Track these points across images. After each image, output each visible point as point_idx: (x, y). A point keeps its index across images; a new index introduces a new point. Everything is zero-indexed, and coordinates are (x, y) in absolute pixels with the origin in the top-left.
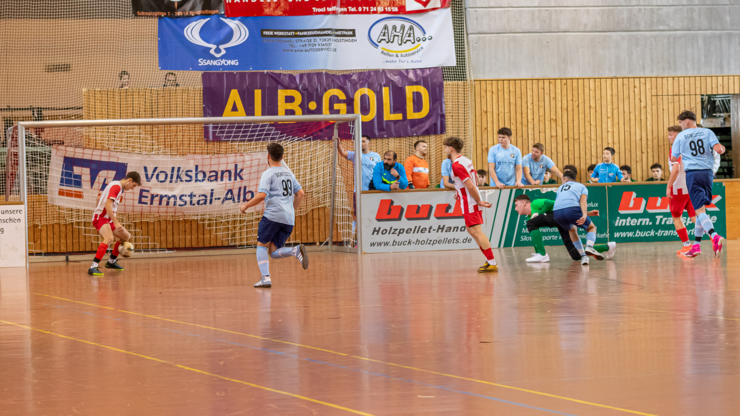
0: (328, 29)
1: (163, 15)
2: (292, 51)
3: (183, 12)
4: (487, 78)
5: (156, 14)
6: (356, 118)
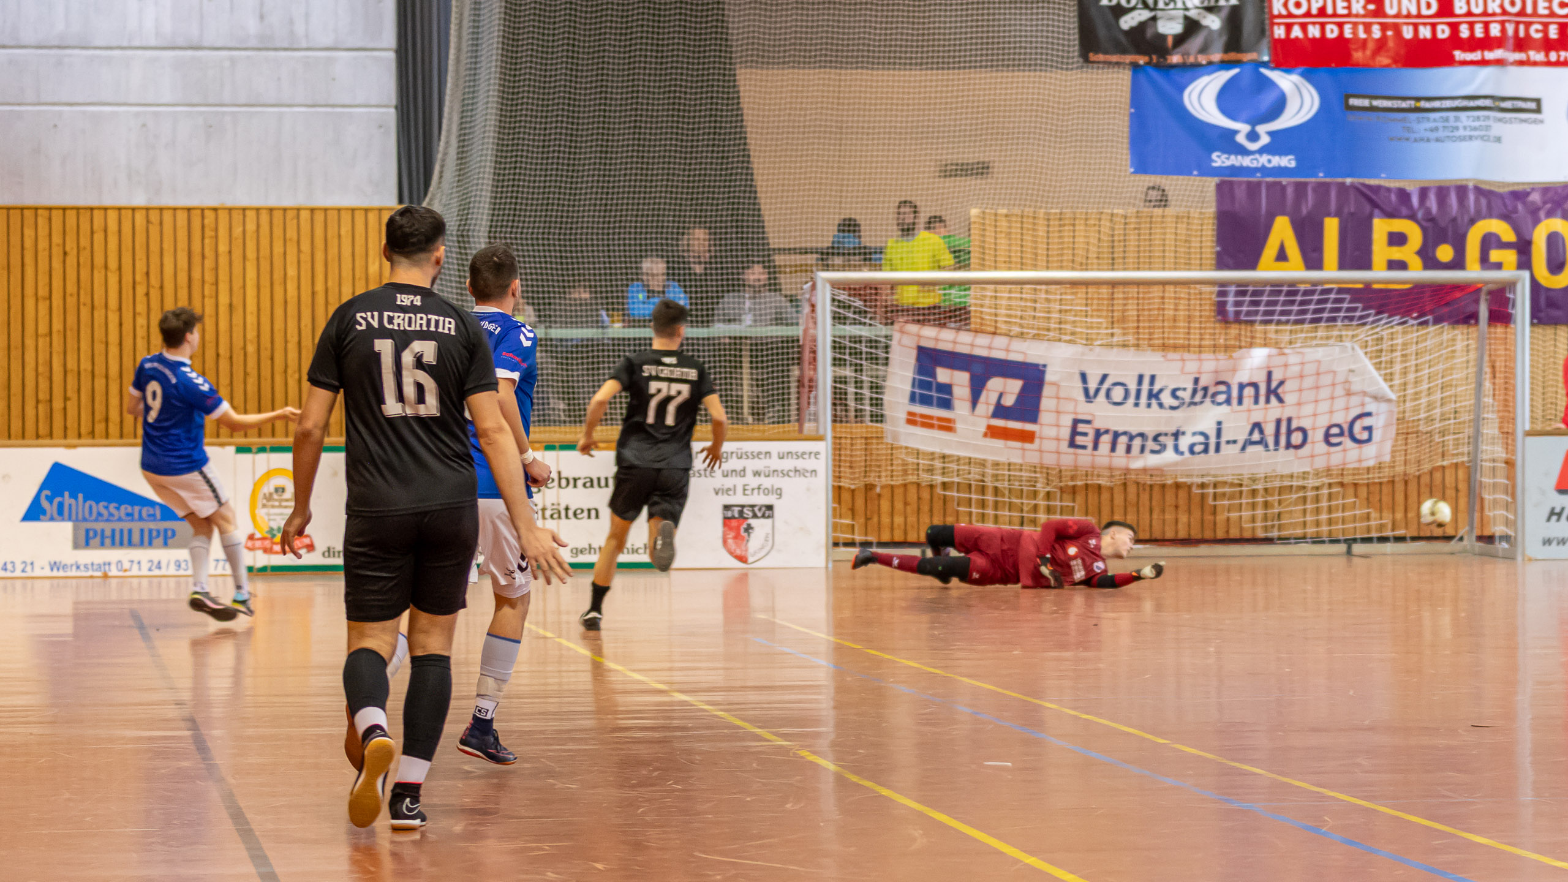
0: (1486, 97)
1: (1141, 62)
2: (1407, 139)
3: (1183, 55)
5: (1128, 59)
6: (1518, 279)
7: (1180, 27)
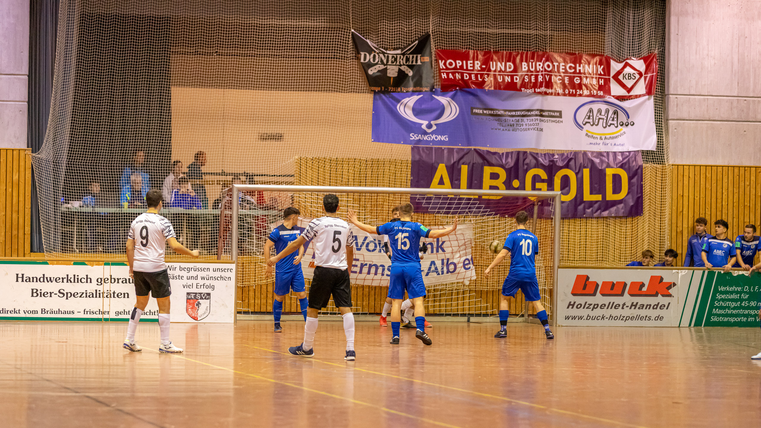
0: (536, 110)
1: (377, 91)
2: (499, 129)
4: (684, 163)
6: (557, 195)
7: (397, 74)
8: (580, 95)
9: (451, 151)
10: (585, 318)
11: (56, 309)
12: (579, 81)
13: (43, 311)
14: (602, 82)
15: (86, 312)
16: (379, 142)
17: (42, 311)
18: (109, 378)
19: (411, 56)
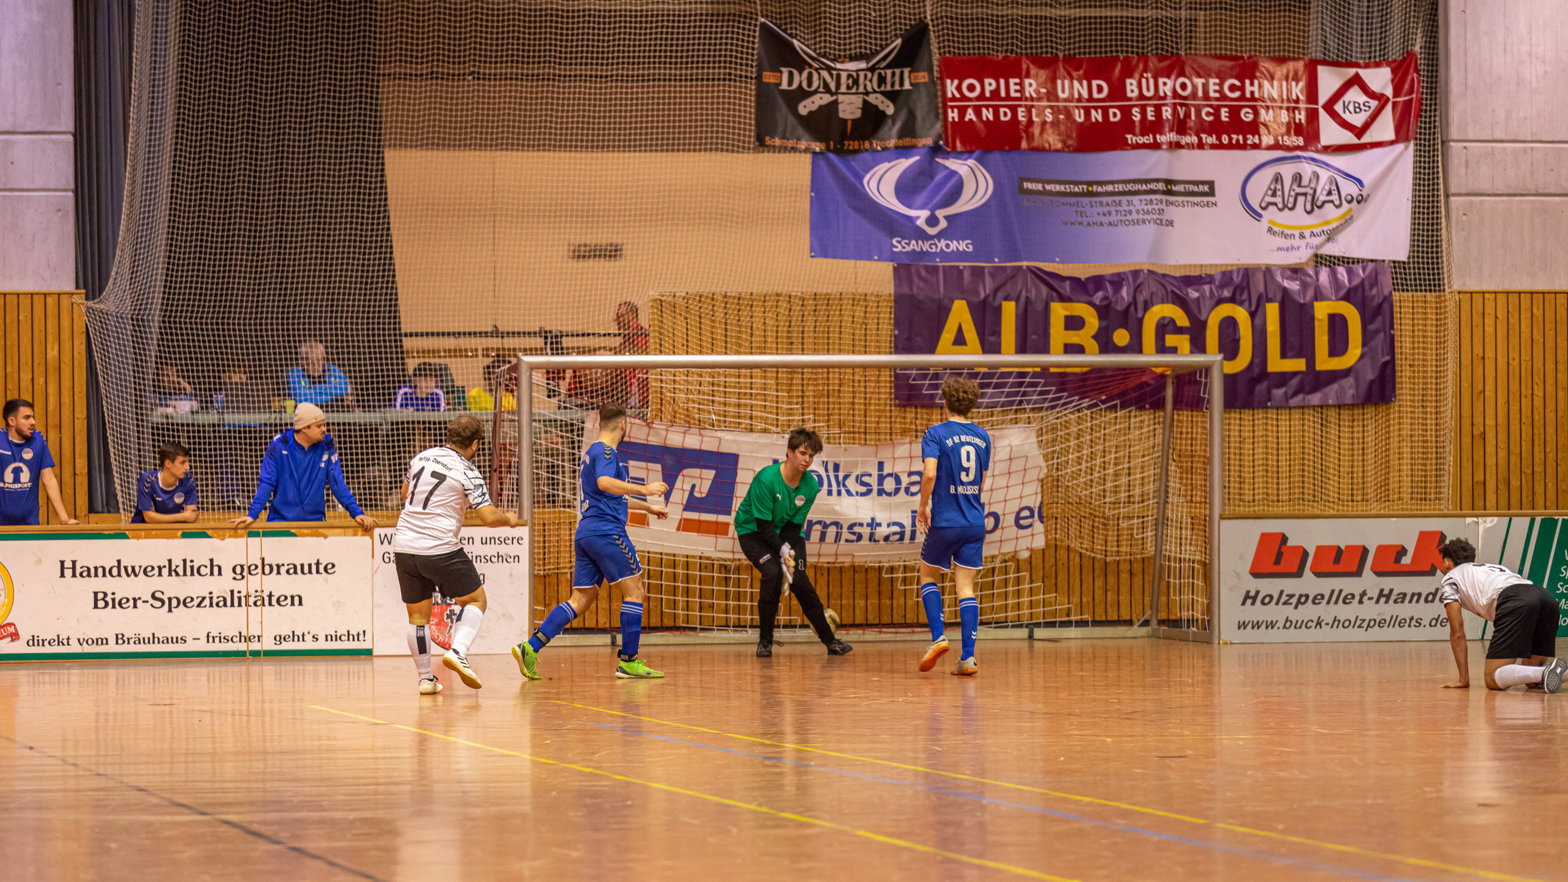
0: (1157, 181)
1: (819, 148)
2: (1080, 224)
4: (1485, 288)
5: (804, 144)
6: (1214, 362)
7: (860, 111)
8: (1256, 146)
9: (977, 273)
10: (1281, 624)
11: (146, 634)
12: (1251, 117)
13: (119, 638)
14: (1301, 117)
15: (211, 639)
16: (826, 256)
17: (117, 639)
18: (264, 781)
19: (889, 72)
